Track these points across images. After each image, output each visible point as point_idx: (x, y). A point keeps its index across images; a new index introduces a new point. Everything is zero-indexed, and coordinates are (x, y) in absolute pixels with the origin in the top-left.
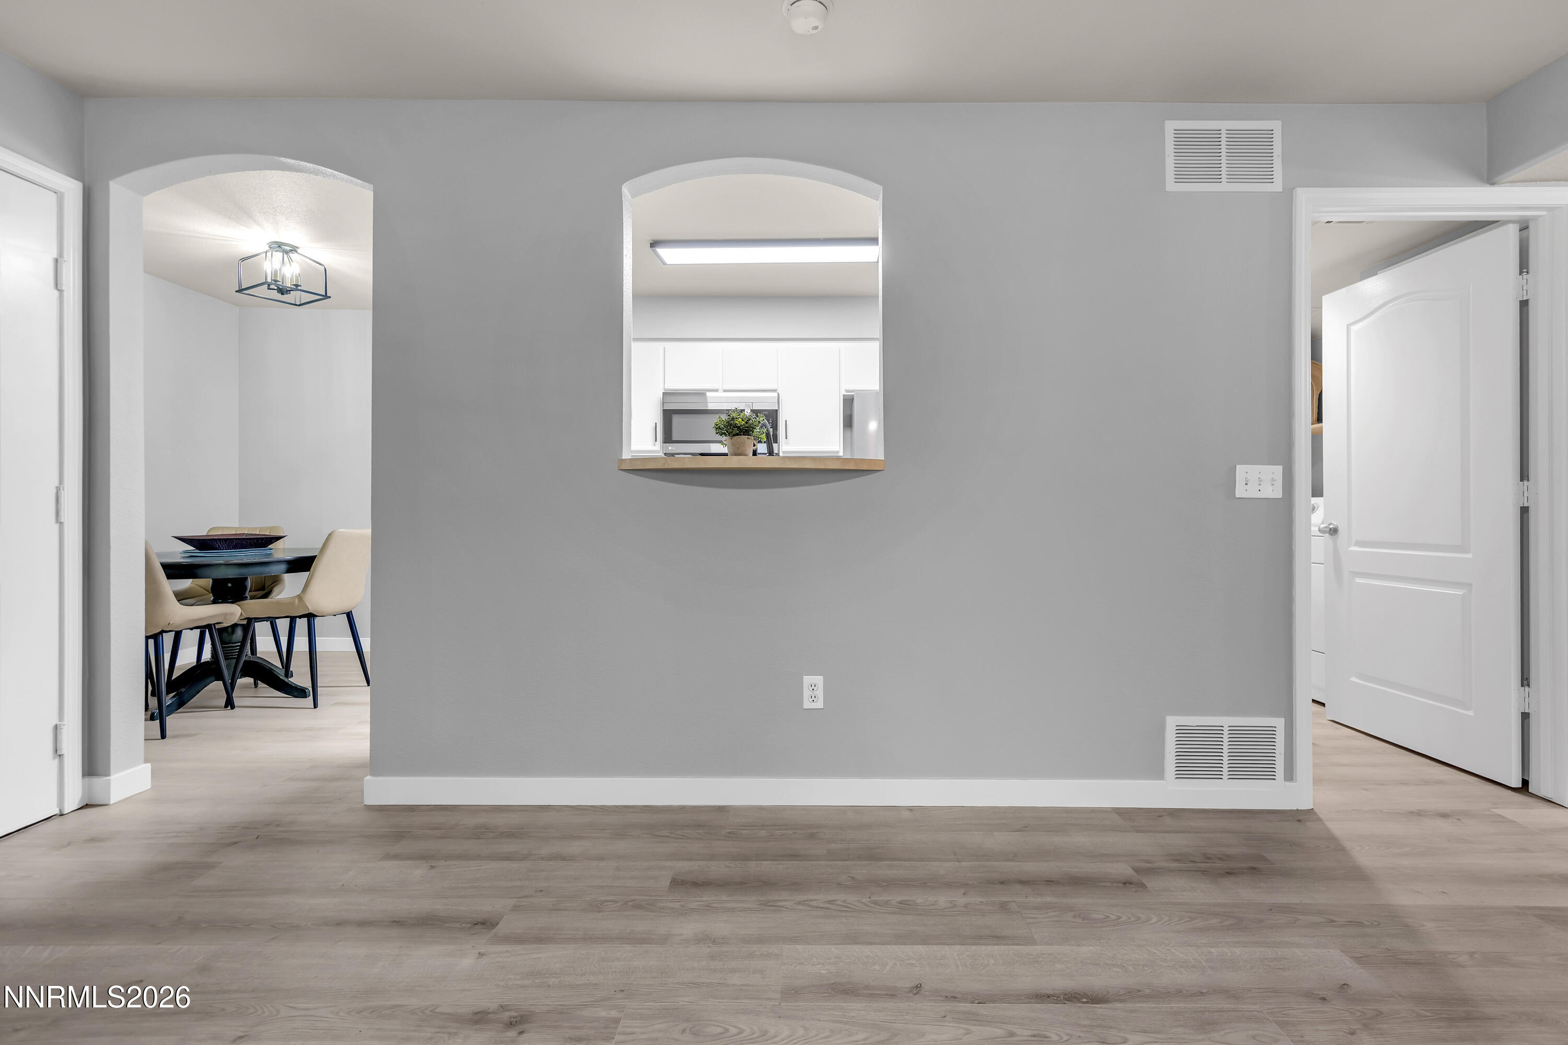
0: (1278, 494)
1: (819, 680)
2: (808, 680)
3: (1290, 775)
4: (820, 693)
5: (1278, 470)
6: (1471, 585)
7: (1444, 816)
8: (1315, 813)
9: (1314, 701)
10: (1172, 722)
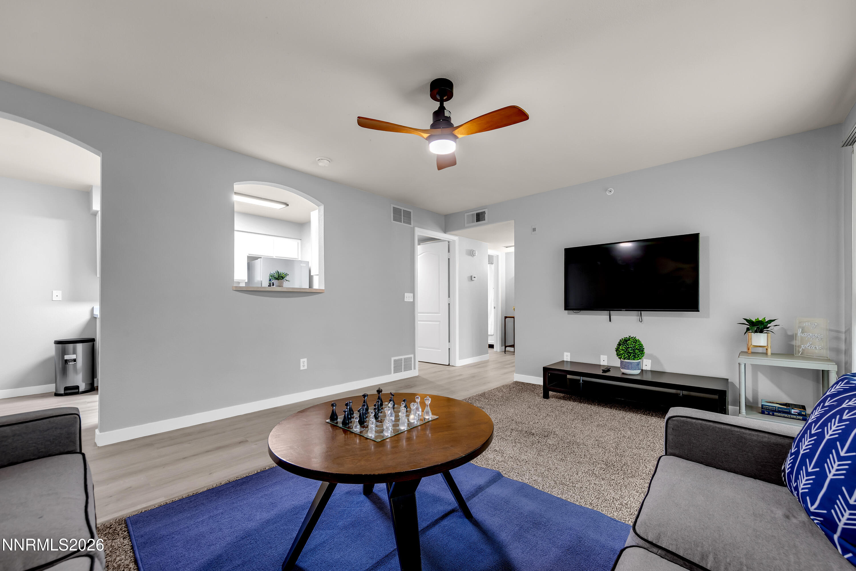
0: (412, 300)
1: (305, 360)
2: (302, 360)
3: (415, 369)
4: (306, 364)
5: (412, 294)
6: (440, 321)
7: (439, 371)
8: (419, 376)
9: (419, 361)
10: (393, 359)
